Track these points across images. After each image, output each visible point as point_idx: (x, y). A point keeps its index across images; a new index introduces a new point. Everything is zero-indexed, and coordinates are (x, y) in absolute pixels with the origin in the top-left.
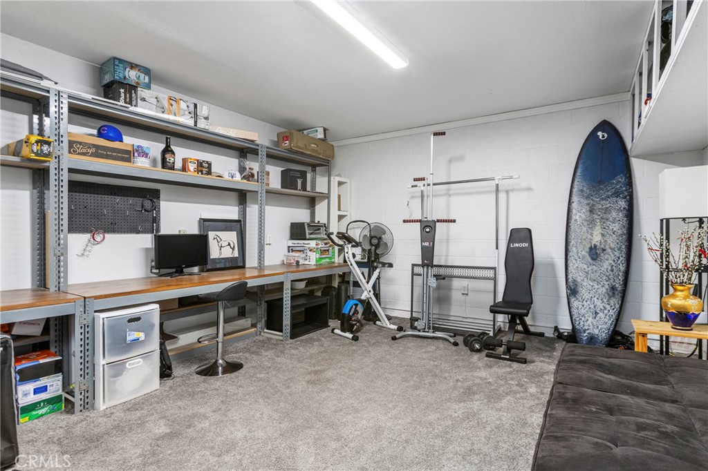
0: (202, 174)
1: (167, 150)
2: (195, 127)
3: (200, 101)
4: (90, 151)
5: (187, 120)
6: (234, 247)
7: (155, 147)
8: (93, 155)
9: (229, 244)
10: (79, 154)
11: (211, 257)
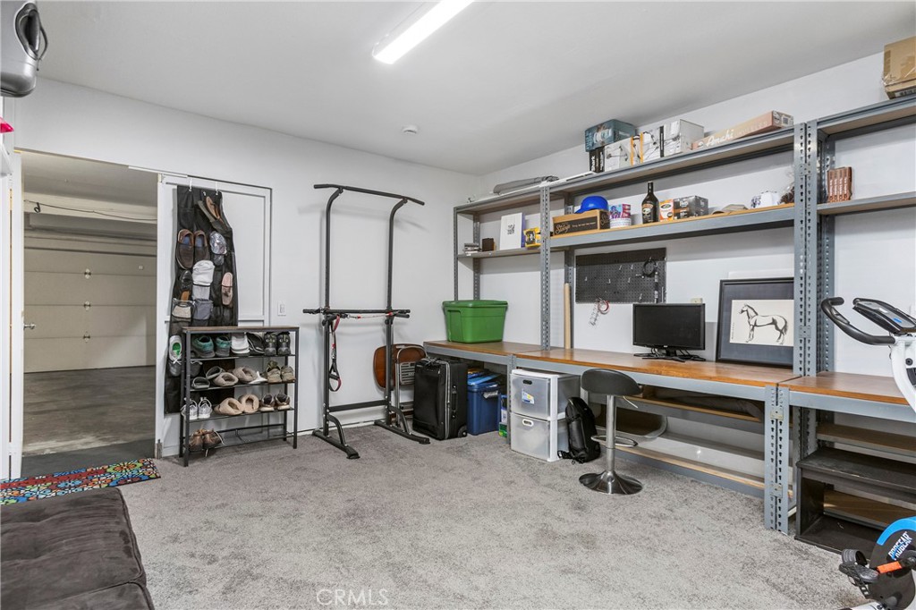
0: (679, 218)
1: (651, 199)
2: (663, 159)
3: (664, 121)
4: (567, 228)
5: (652, 155)
6: (785, 327)
7: (635, 201)
8: (570, 231)
9: (774, 322)
10: (562, 233)
11: (731, 341)
